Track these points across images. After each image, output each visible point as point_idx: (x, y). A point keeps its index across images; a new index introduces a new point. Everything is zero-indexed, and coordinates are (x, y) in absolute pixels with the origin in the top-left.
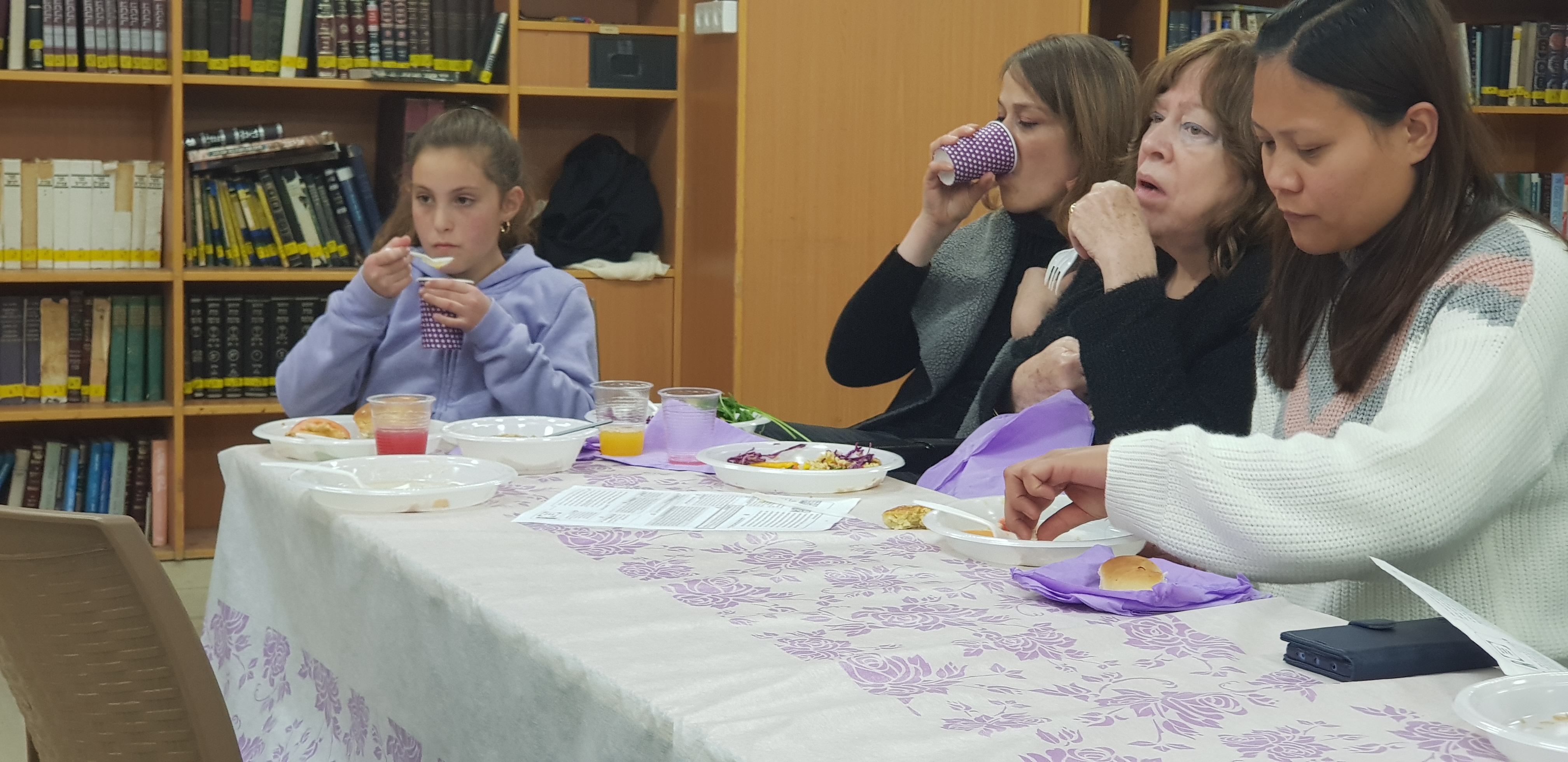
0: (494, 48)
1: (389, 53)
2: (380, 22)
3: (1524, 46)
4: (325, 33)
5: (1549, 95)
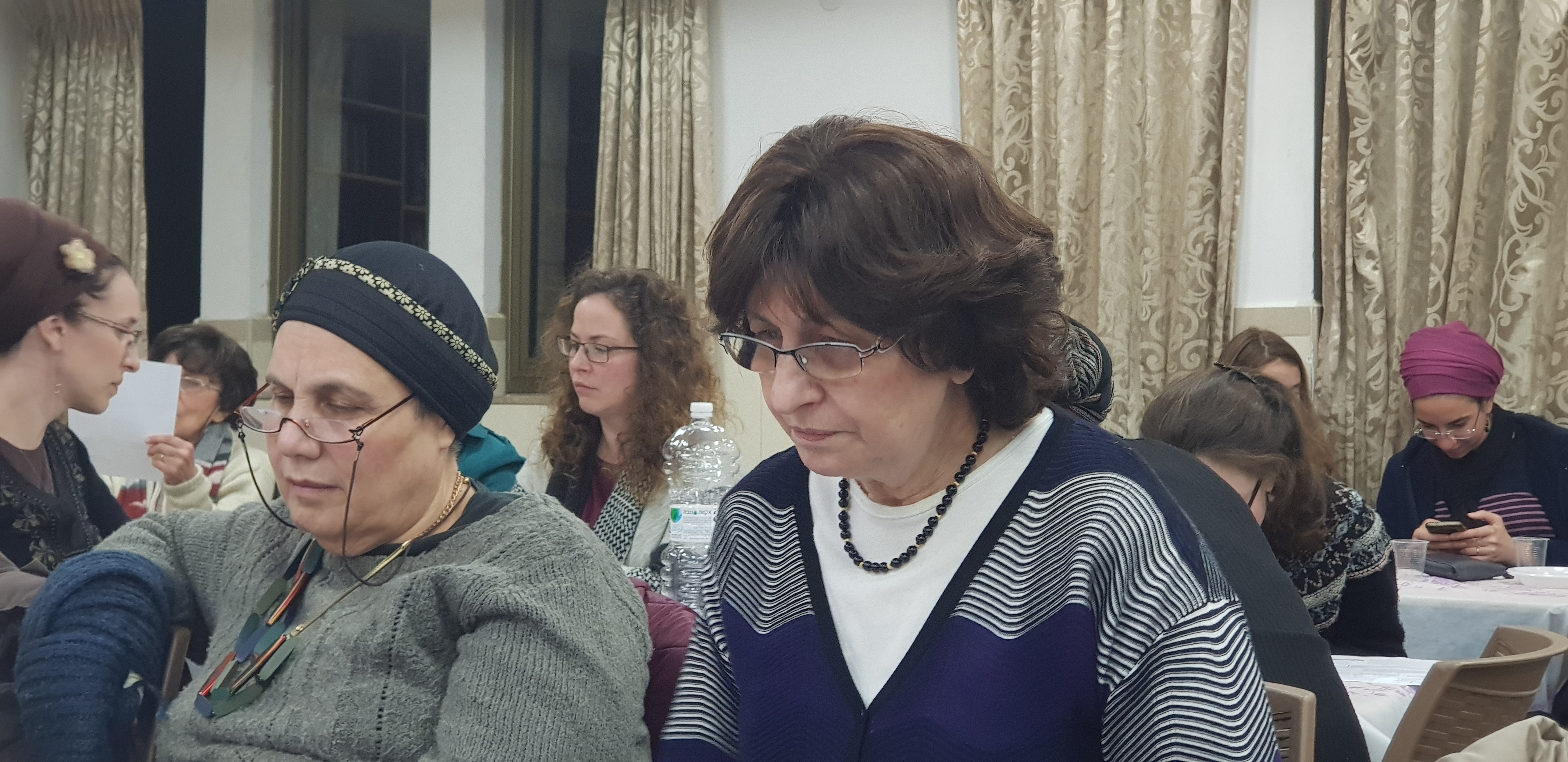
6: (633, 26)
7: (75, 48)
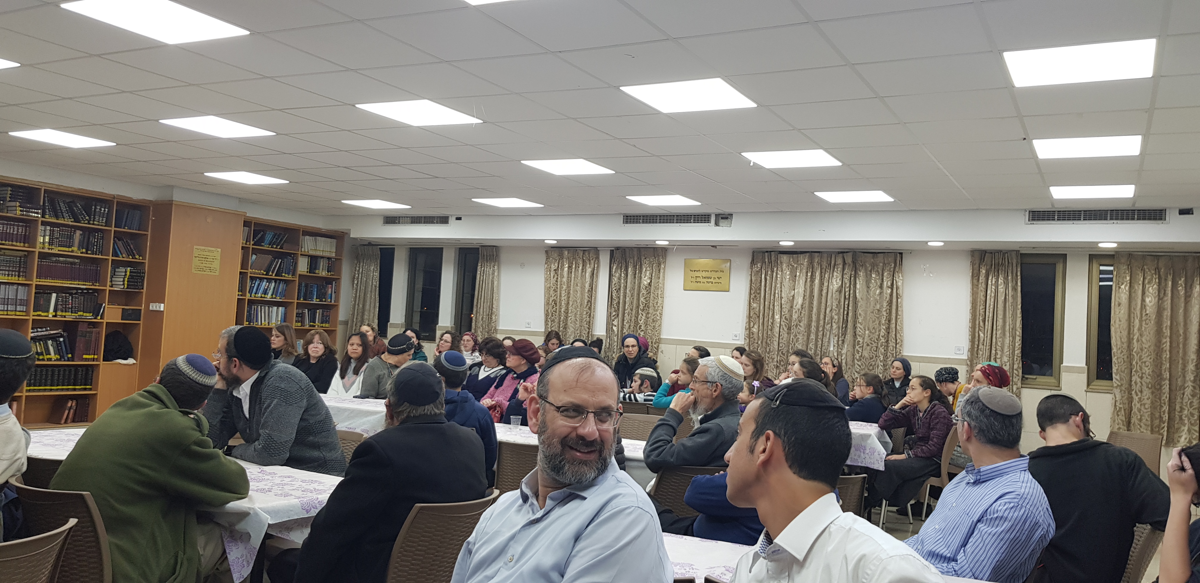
0: (101, 312)
1: (74, 312)
2: (72, 304)
3: (319, 314)
4: (60, 307)
5: (324, 325)
6: (483, 268)
7: (365, 261)
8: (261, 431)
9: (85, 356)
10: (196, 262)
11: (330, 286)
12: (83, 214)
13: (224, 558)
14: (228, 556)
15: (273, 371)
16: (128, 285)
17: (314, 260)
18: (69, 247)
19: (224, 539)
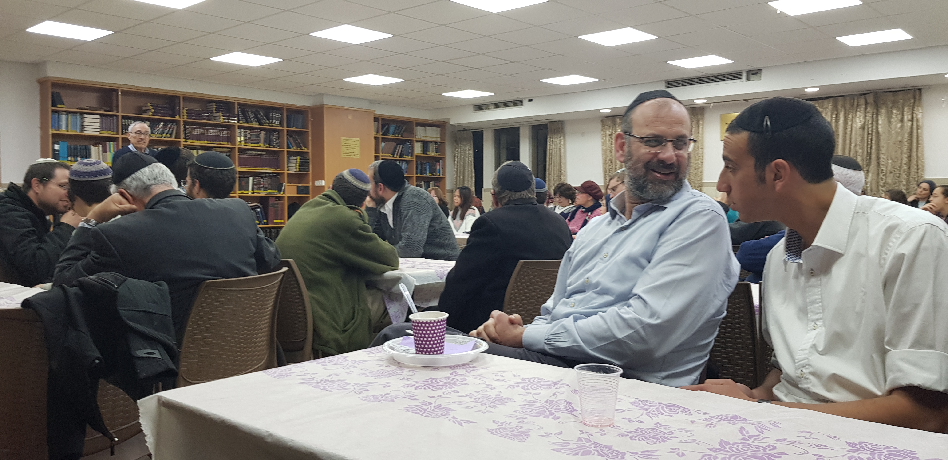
0: (283, 189)
1: (265, 189)
2: (263, 184)
4: (255, 187)
6: (551, 140)
7: (462, 143)
8: (403, 234)
9: (275, 221)
10: (343, 149)
11: (438, 163)
12: (265, 120)
13: (386, 313)
14: (389, 311)
15: (408, 191)
16: (300, 169)
17: (425, 144)
18: (258, 143)
19: (385, 300)
